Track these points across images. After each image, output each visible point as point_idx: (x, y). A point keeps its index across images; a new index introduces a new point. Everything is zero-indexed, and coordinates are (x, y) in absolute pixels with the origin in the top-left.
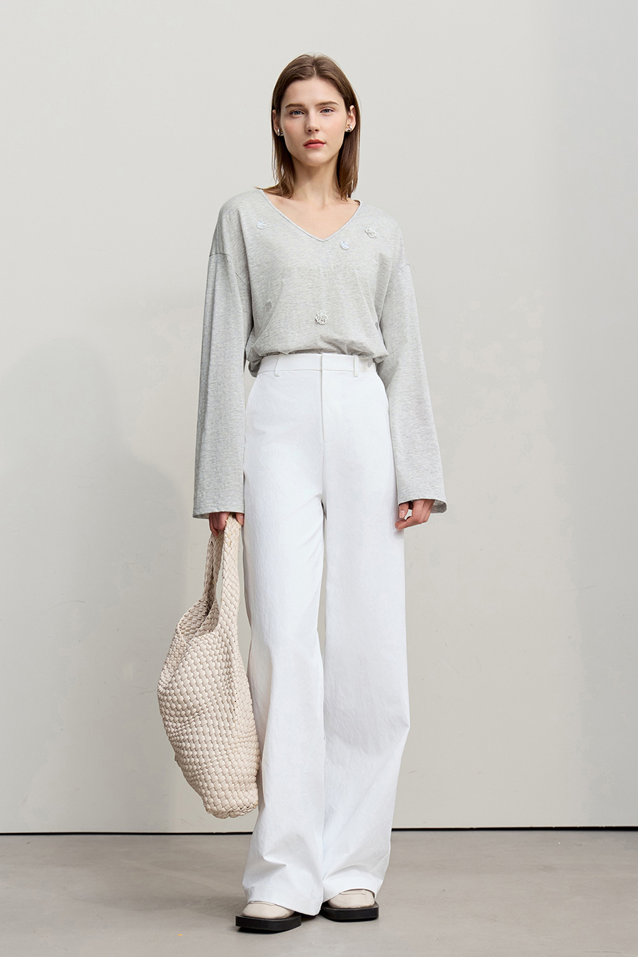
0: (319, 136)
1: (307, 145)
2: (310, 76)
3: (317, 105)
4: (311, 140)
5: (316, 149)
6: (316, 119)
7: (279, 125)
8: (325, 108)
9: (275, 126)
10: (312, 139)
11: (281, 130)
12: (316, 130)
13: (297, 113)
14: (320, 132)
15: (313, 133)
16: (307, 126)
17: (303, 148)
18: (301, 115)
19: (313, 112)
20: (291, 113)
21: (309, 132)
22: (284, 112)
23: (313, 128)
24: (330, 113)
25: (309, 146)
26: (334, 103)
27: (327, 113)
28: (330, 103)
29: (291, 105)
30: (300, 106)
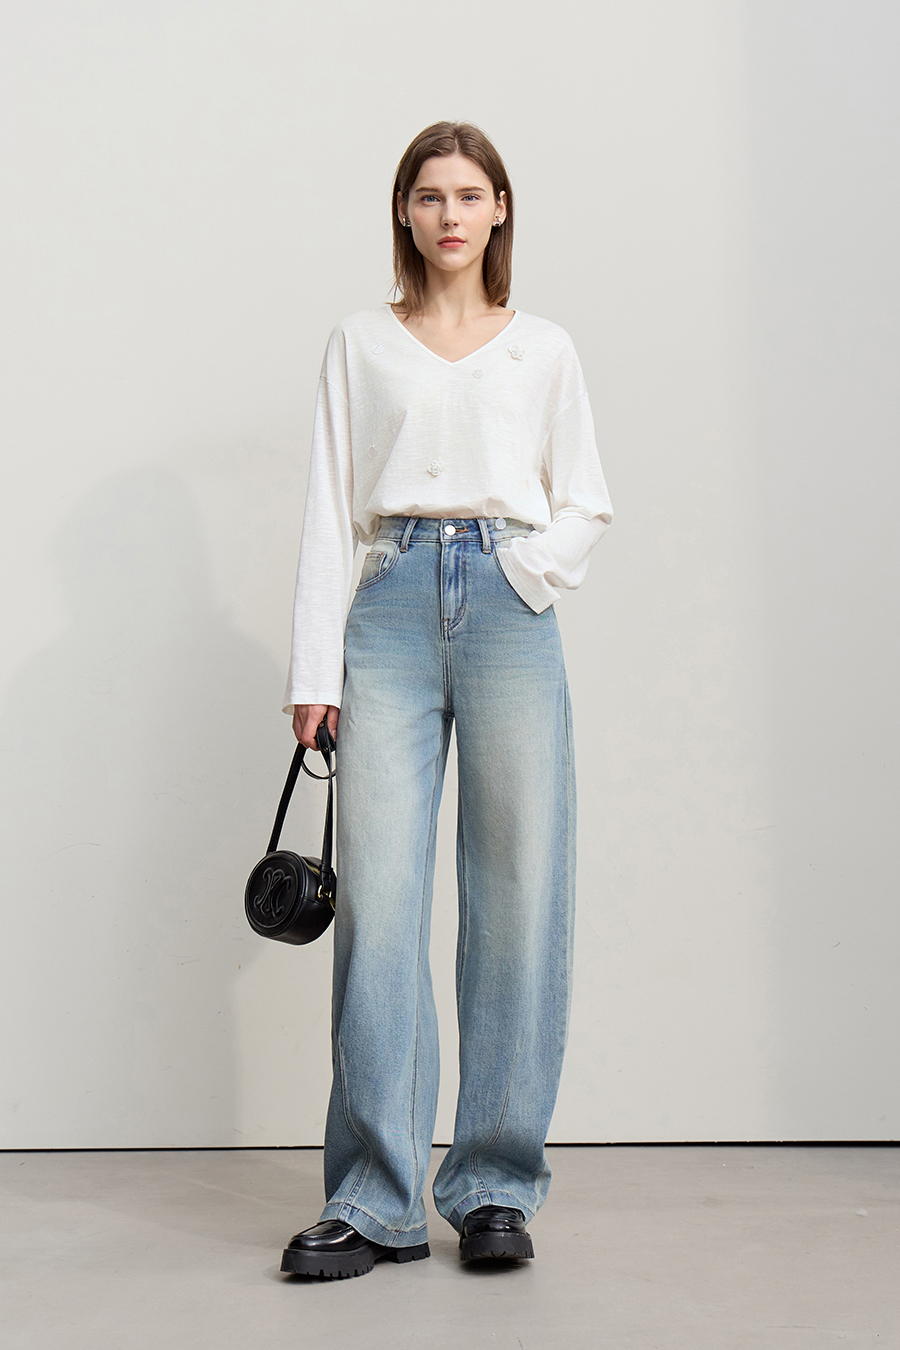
0: (458, 233)
1: (442, 243)
2: (449, 152)
3: (457, 191)
4: (448, 237)
5: (454, 250)
6: (455, 210)
7: (404, 211)
8: (468, 195)
9: (400, 213)
10: (450, 235)
11: (407, 218)
12: (455, 224)
13: (431, 198)
14: (459, 227)
15: (451, 228)
16: (444, 219)
17: (437, 247)
18: (435, 203)
19: (452, 201)
20: (423, 199)
21: (446, 226)
22: (413, 196)
23: (451, 221)
24: (474, 201)
25: (445, 244)
26: (480, 189)
27: (470, 202)
28: (476, 189)
29: (423, 189)
30: (435, 190)
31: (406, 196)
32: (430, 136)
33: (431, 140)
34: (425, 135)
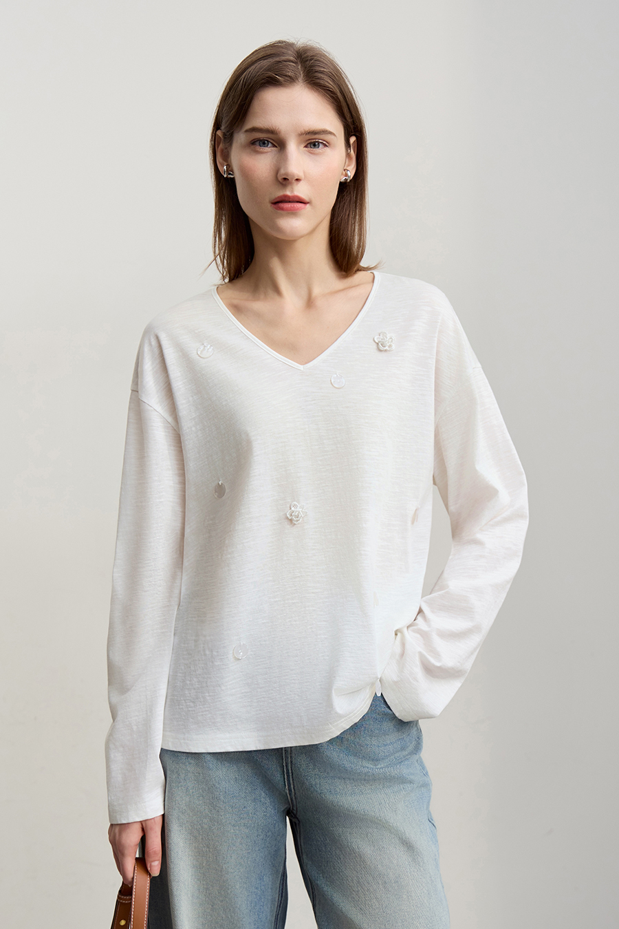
0: (300, 190)
1: (279, 202)
2: (292, 80)
3: (301, 134)
4: (286, 196)
5: (293, 213)
6: (298, 160)
7: (226, 157)
8: (313, 141)
9: (219, 159)
10: (288, 193)
11: (228, 166)
12: (297, 180)
13: (263, 143)
14: (301, 183)
15: (291, 183)
16: (282, 171)
17: (269, 207)
18: (269, 149)
19: (294, 149)
20: (253, 143)
21: (285, 181)
22: (241, 138)
23: (293, 176)
24: (321, 149)
25: (281, 205)
26: (331, 133)
27: (316, 150)
28: (325, 132)
29: (254, 130)
30: (271, 131)
31: (229, 138)
32: (264, 58)
33: (265, 63)
34: (254, 58)
